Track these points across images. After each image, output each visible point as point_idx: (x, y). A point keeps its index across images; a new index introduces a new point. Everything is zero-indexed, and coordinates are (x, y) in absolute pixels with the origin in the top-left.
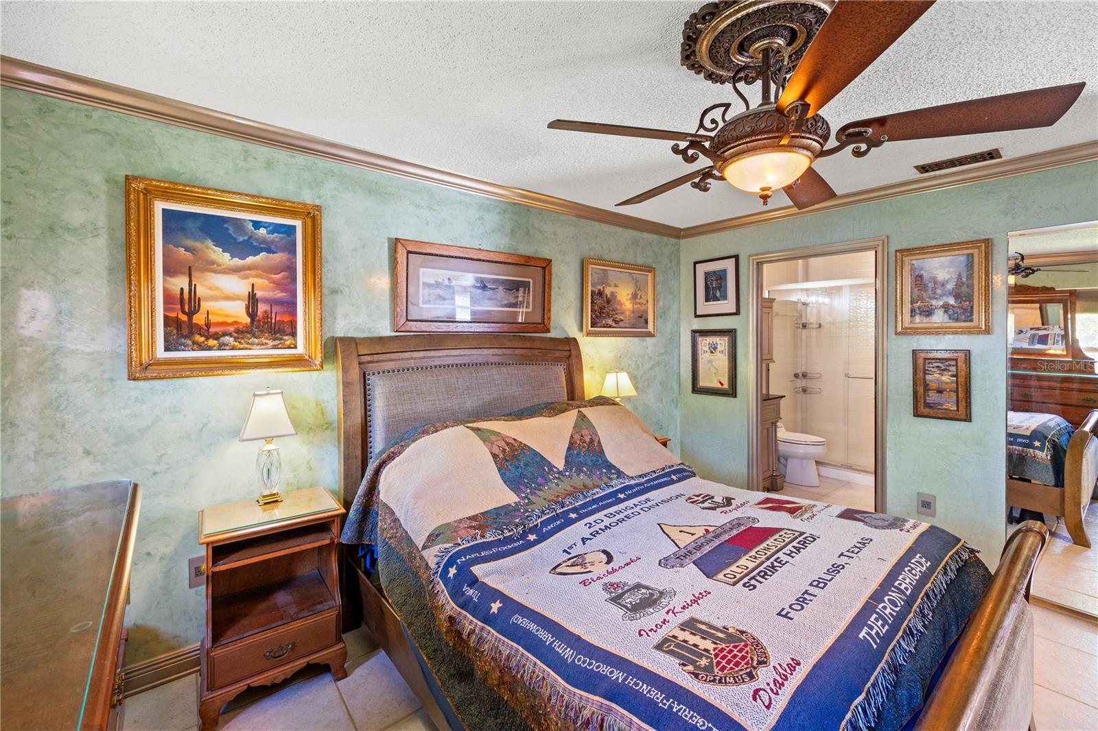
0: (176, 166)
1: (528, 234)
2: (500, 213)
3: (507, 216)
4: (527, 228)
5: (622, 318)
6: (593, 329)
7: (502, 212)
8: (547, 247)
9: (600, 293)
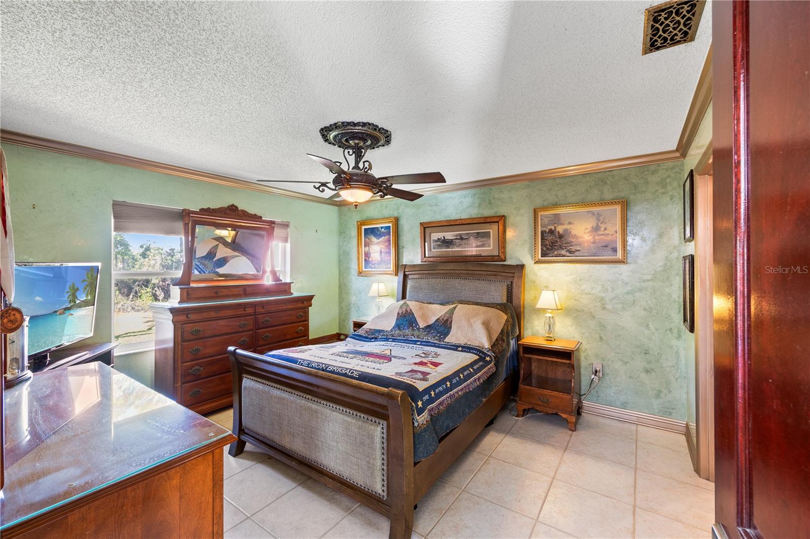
0: (368, 215)
1: (490, 203)
2: (472, 196)
3: (476, 197)
4: (490, 200)
5: (578, 248)
6: (542, 258)
7: (473, 195)
8: (504, 208)
9: (551, 232)
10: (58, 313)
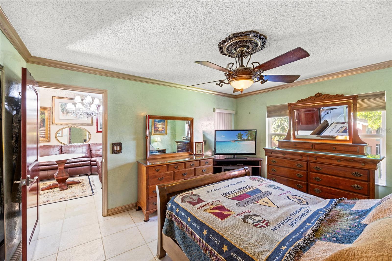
10: (232, 142)
